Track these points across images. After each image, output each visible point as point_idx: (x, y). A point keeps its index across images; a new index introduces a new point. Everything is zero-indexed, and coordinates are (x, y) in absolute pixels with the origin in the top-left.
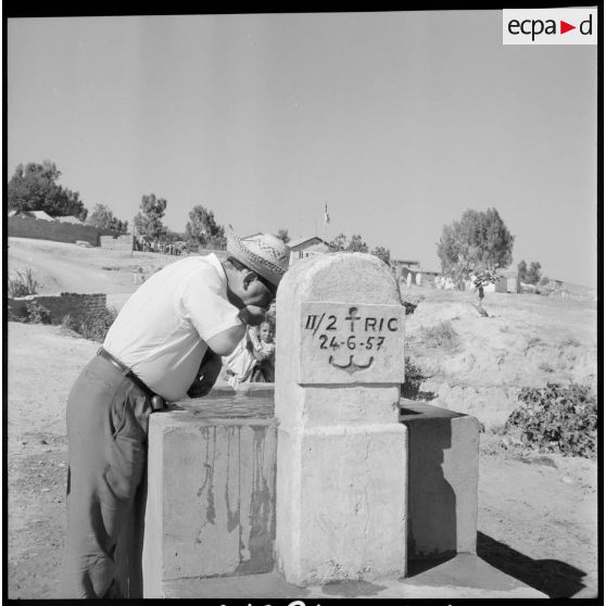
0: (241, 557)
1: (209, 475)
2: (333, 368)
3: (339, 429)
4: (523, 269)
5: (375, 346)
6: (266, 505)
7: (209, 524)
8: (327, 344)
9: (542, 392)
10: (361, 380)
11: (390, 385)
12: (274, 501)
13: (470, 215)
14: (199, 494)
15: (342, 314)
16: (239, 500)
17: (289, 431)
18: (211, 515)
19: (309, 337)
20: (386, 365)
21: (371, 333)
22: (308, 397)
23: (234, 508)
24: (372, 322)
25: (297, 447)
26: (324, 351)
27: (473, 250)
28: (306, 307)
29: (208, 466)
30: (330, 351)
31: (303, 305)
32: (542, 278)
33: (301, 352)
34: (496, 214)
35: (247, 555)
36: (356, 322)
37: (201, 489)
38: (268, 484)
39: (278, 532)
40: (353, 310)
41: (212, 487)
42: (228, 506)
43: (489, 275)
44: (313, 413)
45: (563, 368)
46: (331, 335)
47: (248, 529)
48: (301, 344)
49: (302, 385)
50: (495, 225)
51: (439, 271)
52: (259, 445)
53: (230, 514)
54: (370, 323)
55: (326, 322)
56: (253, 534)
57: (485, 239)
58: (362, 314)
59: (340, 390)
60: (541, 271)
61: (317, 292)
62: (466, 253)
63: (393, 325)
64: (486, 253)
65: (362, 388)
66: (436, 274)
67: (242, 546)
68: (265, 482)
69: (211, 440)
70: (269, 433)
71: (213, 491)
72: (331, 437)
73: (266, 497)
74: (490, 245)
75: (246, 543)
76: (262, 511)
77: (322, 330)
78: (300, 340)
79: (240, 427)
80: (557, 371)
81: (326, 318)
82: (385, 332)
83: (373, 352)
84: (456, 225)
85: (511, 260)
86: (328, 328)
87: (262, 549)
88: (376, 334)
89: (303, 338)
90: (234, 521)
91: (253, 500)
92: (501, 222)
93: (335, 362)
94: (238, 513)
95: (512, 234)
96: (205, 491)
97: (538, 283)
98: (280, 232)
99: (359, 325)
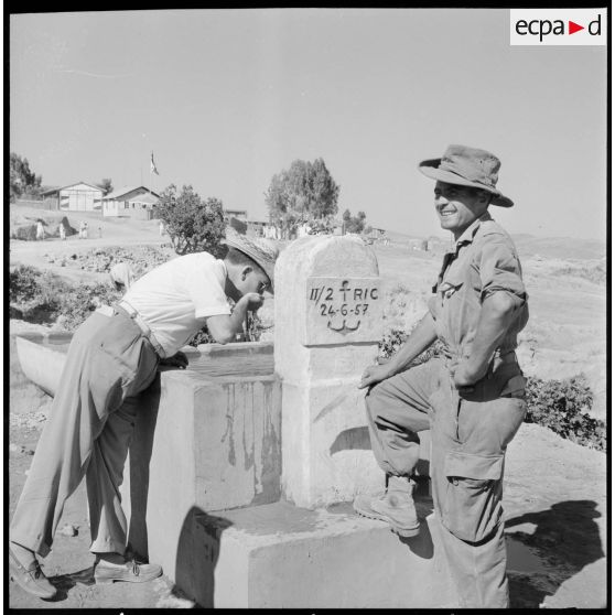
0: (256, 491)
1: (230, 425)
2: (331, 331)
3: (335, 381)
4: (347, 218)
5: (361, 312)
6: (274, 447)
7: (231, 466)
8: (326, 312)
9: (387, 339)
10: (351, 340)
11: (372, 343)
12: (280, 443)
13: (299, 165)
14: (223, 441)
15: (337, 287)
16: (253, 444)
17: (297, 384)
18: (232, 458)
19: (313, 307)
20: (370, 327)
21: (359, 302)
22: (313, 356)
23: (249, 451)
24: (358, 292)
25: (306, 398)
26: (324, 317)
27: (301, 199)
28: (310, 282)
29: (228, 416)
30: (328, 318)
31: (308, 280)
32: (366, 227)
33: (307, 320)
34: (323, 164)
35: (260, 488)
36: (347, 293)
37: (224, 436)
38: (276, 429)
39: (284, 468)
40: (345, 282)
41: (232, 434)
42: (245, 448)
43: (323, 226)
44: (317, 369)
45: (395, 315)
46: (328, 303)
47: (260, 467)
48: (307, 312)
49: (308, 346)
50: (321, 175)
51: (267, 220)
52: (267, 396)
53: (246, 455)
54: (358, 293)
55: (326, 294)
56: (264, 472)
57: (312, 188)
58: (352, 286)
59: (336, 349)
60: (365, 220)
61: (317, 269)
62: (293, 203)
63: (374, 294)
64: (313, 203)
65: (351, 347)
66: (264, 224)
67: (256, 482)
68: (273, 428)
69: (231, 395)
70: (275, 387)
71: (234, 437)
72: (330, 387)
73: (274, 440)
74: (317, 195)
75: (259, 479)
76: (271, 452)
77: (322, 301)
78: (305, 309)
79: (253, 383)
80: (389, 317)
81: (325, 290)
82: (369, 300)
83: (360, 317)
84: (285, 174)
85: (337, 209)
86: (327, 299)
87: (272, 483)
88: (362, 302)
89: (309, 307)
90: (249, 462)
91: (264, 443)
92: (327, 172)
93: (332, 326)
94: (252, 455)
95: (337, 184)
96: (227, 438)
97: (362, 233)
98: (104, 180)
99: (350, 295)
